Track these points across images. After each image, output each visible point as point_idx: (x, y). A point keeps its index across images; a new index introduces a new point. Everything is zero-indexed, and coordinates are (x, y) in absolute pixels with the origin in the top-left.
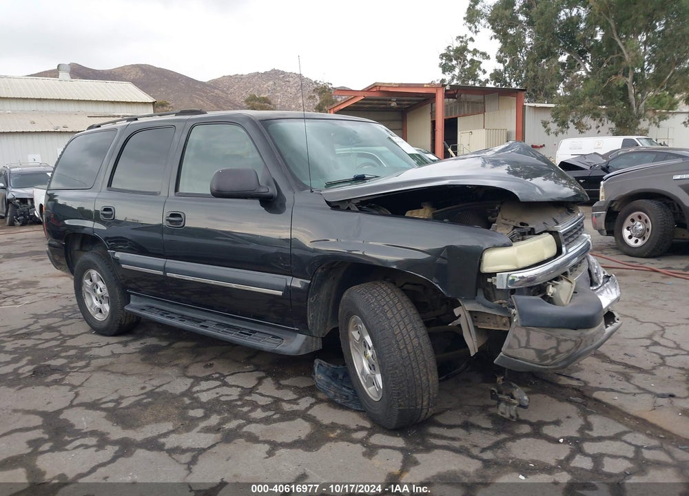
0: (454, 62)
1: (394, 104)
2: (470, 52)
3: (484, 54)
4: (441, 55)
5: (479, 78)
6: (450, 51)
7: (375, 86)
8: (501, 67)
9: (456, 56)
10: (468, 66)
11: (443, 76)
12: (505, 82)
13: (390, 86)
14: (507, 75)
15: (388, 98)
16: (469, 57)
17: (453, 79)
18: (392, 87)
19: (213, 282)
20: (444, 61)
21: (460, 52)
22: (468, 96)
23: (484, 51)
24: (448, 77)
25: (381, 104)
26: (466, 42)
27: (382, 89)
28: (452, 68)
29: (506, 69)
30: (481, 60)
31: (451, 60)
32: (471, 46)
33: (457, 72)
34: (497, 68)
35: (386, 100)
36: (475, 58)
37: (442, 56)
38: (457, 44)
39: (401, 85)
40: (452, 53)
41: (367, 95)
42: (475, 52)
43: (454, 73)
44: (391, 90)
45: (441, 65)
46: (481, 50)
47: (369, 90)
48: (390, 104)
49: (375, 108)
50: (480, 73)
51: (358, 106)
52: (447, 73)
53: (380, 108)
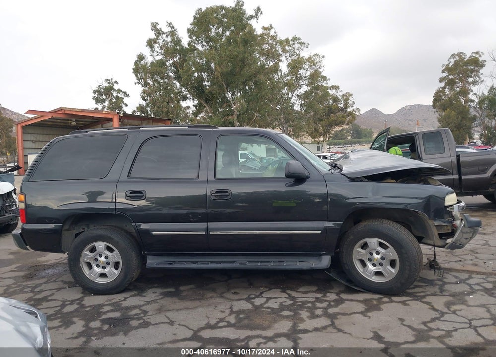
0: (104, 97)
1: (74, 124)
2: (115, 91)
3: (125, 93)
4: (94, 90)
5: (123, 109)
6: (101, 89)
7: (60, 109)
8: (144, 103)
9: (105, 92)
10: (114, 100)
11: (96, 106)
12: (147, 113)
13: (74, 110)
14: (149, 109)
15: (69, 119)
16: (115, 94)
17: (103, 108)
18: (76, 111)
19: (258, 232)
20: (96, 96)
21: (108, 90)
22: (130, 121)
23: (125, 91)
24: (100, 107)
25: (63, 123)
26: (112, 84)
27: (66, 112)
28: (103, 101)
29: (147, 105)
30: (123, 97)
31: (102, 95)
32: (116, 87)
33: (106, 103)
34: (141, 103)
35: (68, 120)
36: (119, 95)
37: (95, 92)
38: (106, 85)
39: (83, 110)
40: (102, 90)
41: (55, 115)
42: (119, 91)
43: (104, 104)
44: (74, 113)
45: (94, 98)
46: (123, 90)
47: (55, 111)
48: (71, 123)
49: (57, 125)
50: (123, 105)
51: (44, 123)
52: (99, 104)
53: (61, 126)
